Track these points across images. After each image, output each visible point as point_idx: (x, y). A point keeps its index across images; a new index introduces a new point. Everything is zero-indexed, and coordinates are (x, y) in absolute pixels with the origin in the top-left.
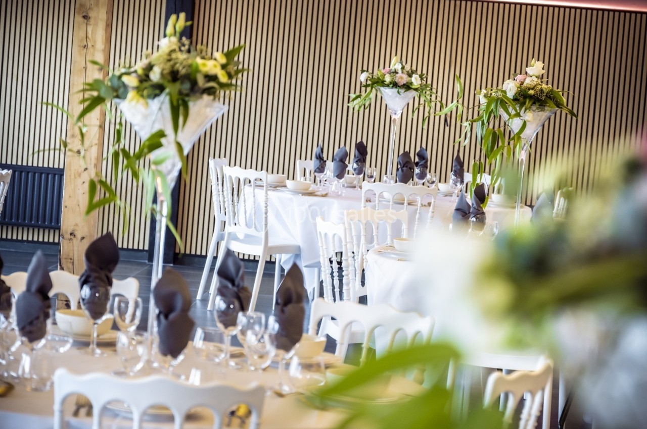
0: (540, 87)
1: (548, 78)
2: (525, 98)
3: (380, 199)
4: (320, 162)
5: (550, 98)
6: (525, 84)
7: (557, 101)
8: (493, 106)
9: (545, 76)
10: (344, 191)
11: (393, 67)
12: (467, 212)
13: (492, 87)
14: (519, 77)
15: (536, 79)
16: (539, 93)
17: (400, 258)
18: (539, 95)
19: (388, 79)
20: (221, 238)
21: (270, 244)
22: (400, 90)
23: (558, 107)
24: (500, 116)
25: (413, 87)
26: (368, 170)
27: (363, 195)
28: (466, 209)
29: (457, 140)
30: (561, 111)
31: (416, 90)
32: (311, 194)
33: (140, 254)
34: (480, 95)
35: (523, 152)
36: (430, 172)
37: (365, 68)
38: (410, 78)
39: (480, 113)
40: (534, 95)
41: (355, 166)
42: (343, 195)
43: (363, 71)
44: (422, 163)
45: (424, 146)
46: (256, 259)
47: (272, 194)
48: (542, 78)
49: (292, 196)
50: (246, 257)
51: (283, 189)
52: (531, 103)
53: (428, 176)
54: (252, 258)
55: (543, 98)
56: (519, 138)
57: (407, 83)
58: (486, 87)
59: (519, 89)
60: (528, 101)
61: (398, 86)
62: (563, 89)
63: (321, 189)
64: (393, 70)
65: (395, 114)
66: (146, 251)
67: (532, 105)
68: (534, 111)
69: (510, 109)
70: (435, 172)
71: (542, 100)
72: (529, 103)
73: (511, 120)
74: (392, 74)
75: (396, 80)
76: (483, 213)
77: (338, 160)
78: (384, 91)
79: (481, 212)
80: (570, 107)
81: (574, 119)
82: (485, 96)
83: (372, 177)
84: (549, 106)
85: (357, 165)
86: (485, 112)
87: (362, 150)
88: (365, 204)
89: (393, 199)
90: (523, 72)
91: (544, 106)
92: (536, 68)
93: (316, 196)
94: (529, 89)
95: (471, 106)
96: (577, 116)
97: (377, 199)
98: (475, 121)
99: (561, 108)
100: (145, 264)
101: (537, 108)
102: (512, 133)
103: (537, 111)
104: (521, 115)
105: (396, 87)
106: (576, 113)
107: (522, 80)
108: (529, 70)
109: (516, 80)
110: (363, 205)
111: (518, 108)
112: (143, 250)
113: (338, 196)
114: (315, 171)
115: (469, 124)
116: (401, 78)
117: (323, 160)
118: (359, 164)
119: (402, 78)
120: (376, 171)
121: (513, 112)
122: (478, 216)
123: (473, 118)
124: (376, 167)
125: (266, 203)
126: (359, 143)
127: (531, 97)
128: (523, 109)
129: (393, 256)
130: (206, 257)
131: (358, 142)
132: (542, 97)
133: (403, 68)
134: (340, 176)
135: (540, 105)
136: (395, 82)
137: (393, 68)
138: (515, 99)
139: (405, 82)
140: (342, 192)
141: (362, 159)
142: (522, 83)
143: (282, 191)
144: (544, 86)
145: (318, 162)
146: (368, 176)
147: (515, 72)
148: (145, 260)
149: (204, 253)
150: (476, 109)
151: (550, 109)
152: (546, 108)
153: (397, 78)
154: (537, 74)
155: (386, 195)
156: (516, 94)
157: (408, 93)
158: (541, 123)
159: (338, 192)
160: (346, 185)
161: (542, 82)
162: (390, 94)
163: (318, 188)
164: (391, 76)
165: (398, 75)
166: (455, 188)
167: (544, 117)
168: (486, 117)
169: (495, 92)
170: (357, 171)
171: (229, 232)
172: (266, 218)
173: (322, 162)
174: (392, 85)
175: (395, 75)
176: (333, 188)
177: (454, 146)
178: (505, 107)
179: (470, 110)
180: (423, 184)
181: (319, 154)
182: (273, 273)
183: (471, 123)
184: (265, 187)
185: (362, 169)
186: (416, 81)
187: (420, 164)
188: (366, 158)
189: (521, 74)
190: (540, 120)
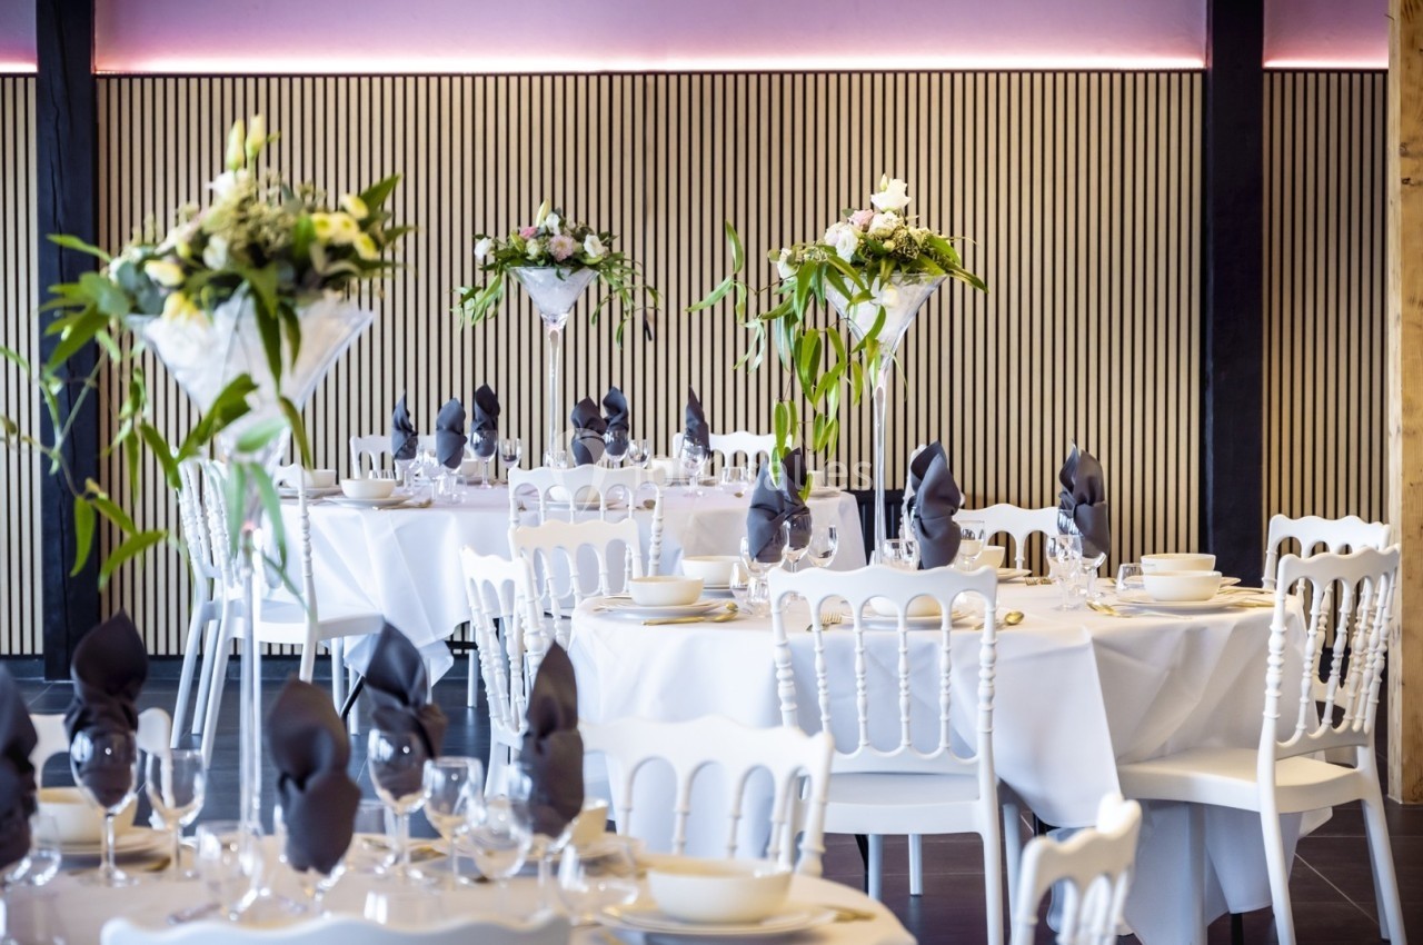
0: (903, 233)
1: (918, 213)
2: (877, 259)
3: (548, 503)
4: (406, 435)
5: (927, 253)
6: (872, 230)
7: (942, 260)
8: (811, 282)
9: (912, 209)
10: (464, 493)
11: (541, 223)
12: (778, 510)
13: (804, 241)
14: (859, 217)
15: (895, 218)
16: (905, 245)
17: (648, 619)
18: (907, 250)
19: (533, 249)
20: (211, 613)
21: (322, 617)
22: (561, 271)
23: (947, 272)
24: (827, 302)
25: (589, 261)
26: (503, 444)
27: (511, 496)
28: (774, 503)
29: (741, 358)
30: (952, 280)
31: (595, 267)
32: (397, 505)
33: (27, 664)
34: (778, 260)
35: (881, 373)
36: (633, 438)
37: (479, 231)
38: (579, 245)
39: (785, 298)
40: (895, 251)
41: (477, 438)
42: (463, 501)
43: (475, 237)
44: (616, 419)
45: (616, 384)
46: (296, 652)
47: (318, 513)
48: (906, 214)
49: (357, 513)
50: (276, 651)
51: (336, 499)
52: (890, 268)
53: (632, 447)
54: (287, 651)
55: (915, 256)
56: (875, 343)
57: (575, 254)
58: (793, 243)
59: (862, 241)
60: (883, 264)
61: (559, 263)
62: (952, 234)
63: (411, 494)
64: (543, 231)
65: (555, 321)
66: (39, 656)
67: (892, 272)
68: (898, 285)
69: (848, 282)
70: (644, 437)
71: (912, 260)
72: (886, 268)
73: (852, 308)
74: (541, 239)
75: (552, 251)
76: (805, 510)
77: (444, 427)
78: (528, 276)
79: (801, 507)
80: (969, 269)
81: (980, 293)
82: (790, 261)
83: (513, 458)
84: (928, 272)
85: (481, 435)
86: (795, 294)
87: (487, 402)
88: (517, 515)
89: (575, 501)
90: (866, 204)
91: (919, 272)
92: (891, 194)
93: (408, 507)
94: (884, 239)
95: (764, 283)
96: (984, 286)
97: (541, 502)
98: (775, 317)
99: (952, 272)
100: (40, 683)
101: (905, 278)
102: (853, 336)
103: (904, 283)
104: (873, 295)
105: (553, 265)
106: (982, 279)
107: (866, 222)
108: (876, 199)
109: (852, 223)
110: (512, 517)
111: (865, 281)
112: (33, 656)
113: (452, 504)
114: (396, 456)
115: (762, 324)
116: (562, 245)
117: (411, 431)
118: (485, 433)
119: (564, 245)
120: (520, 445)
121: (857, 291)
122: (795, 517)
123: (769, 309)
124: (519, 436)
125: (306, 533)
126: (481, 389)
127: (889, 255)
128: (877, 281)
129: (629, 616)
130: (180, 658)
131: (477, 388)
132: (912, 254)
133: (562, 224)
134: (452, 458)
135: (910, 272)
136: (550, 254)
137: (542, 226)
138: (856, 263)
139: (570, 254)
140: (459, 496)
141: (490, 424)
142: (866, 229)
143: (334, 503)
144: (912, 230)
145: (400, 436)
146: (505, 456)
147: (849, 206)
148: (40, 676)
149: (173, 651)
150: (775, 288)
151: (931, 277)
152: (923, 277)
153: (553, 246)
154: (895, 207)
155: (559, 493)
156: (856, 252)
157: (577, 275)
158: (913, 311)
159: (451, 496)
160: (466, 480)
161: (906, 223)
162: (541, 281)
163: (406, 491)
164: (539, 243)
165: (553, 240)
166: (692, 467)
167: (918, 295)
168: (799, 305)
169: (810, 252)
170: (481, 449)
171: (231, 598)
172: (309, 563)
173: (409, 435)
174: (543, 262)
175: (548, 240)
176: (441, 489)
177: (735, 372)
178: (838, 282)
179: (762, 294)
180: (622, 464)
181: (402, 421)
182: (328, 679)
183: (766, 322)
184: (301, 497)
185: (492, 444)
186: (593, 248)
187: (612, 422)
188: (497, 419)
189: (861, 209)
190: (910, 303)
